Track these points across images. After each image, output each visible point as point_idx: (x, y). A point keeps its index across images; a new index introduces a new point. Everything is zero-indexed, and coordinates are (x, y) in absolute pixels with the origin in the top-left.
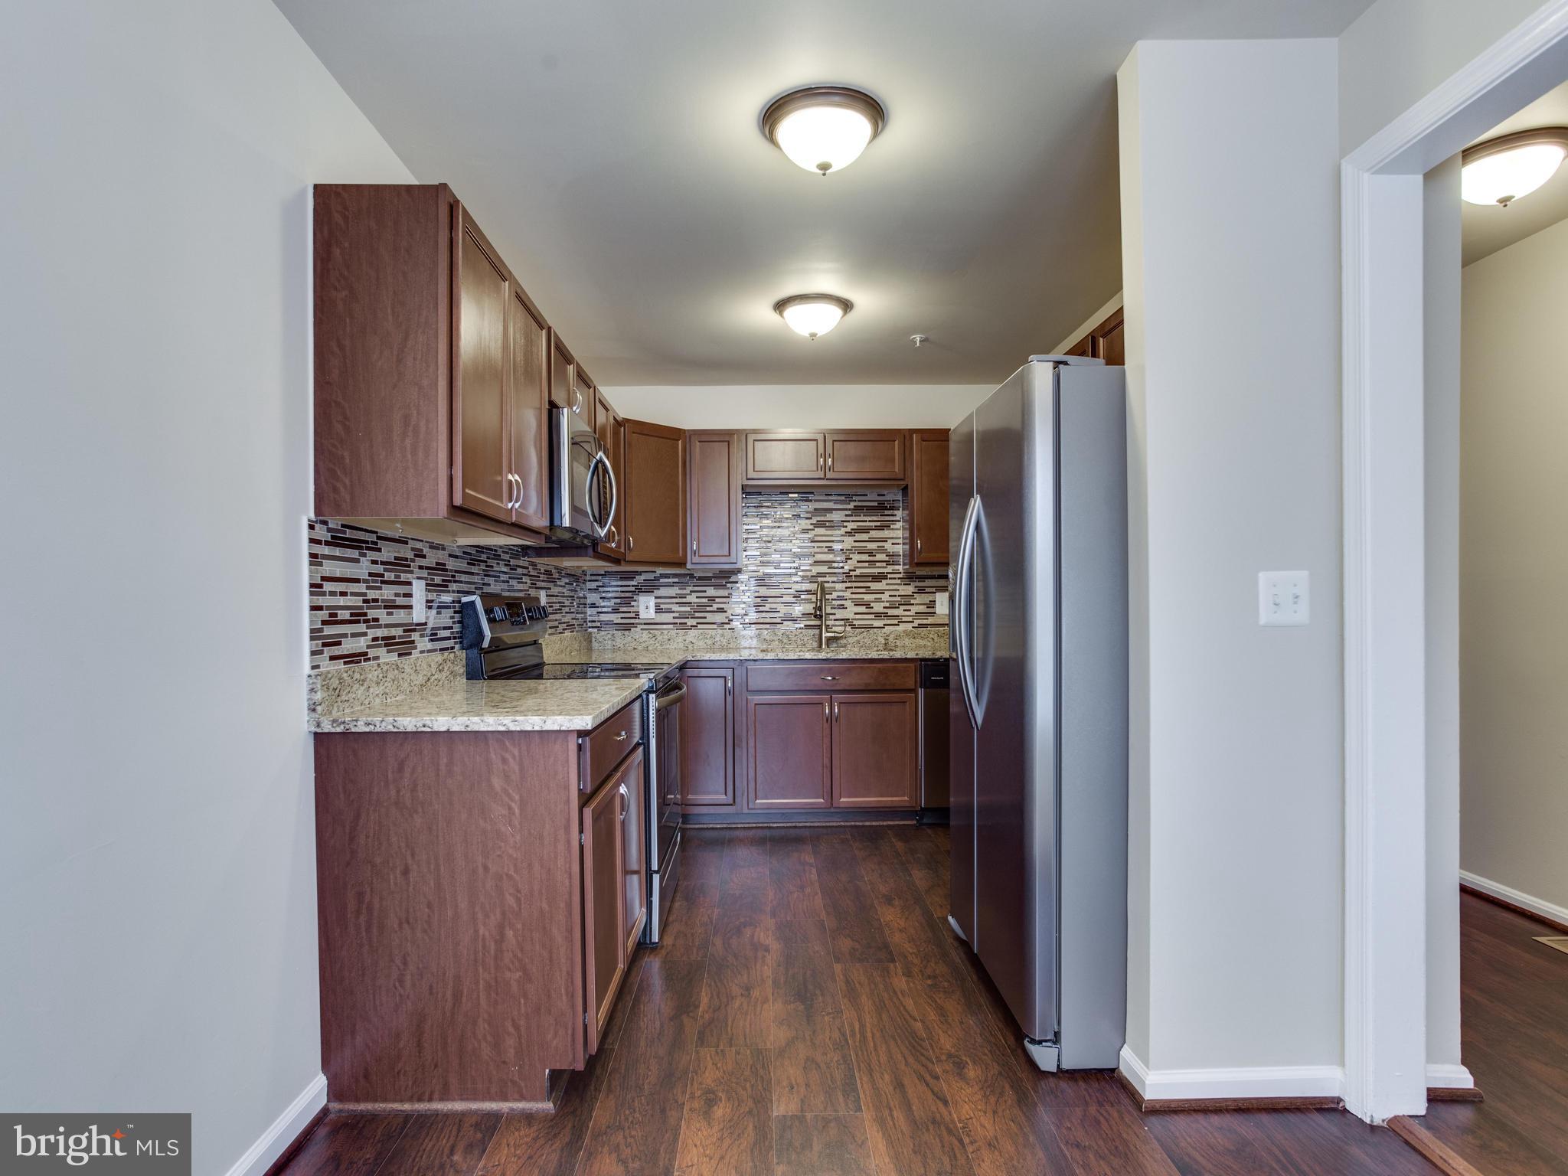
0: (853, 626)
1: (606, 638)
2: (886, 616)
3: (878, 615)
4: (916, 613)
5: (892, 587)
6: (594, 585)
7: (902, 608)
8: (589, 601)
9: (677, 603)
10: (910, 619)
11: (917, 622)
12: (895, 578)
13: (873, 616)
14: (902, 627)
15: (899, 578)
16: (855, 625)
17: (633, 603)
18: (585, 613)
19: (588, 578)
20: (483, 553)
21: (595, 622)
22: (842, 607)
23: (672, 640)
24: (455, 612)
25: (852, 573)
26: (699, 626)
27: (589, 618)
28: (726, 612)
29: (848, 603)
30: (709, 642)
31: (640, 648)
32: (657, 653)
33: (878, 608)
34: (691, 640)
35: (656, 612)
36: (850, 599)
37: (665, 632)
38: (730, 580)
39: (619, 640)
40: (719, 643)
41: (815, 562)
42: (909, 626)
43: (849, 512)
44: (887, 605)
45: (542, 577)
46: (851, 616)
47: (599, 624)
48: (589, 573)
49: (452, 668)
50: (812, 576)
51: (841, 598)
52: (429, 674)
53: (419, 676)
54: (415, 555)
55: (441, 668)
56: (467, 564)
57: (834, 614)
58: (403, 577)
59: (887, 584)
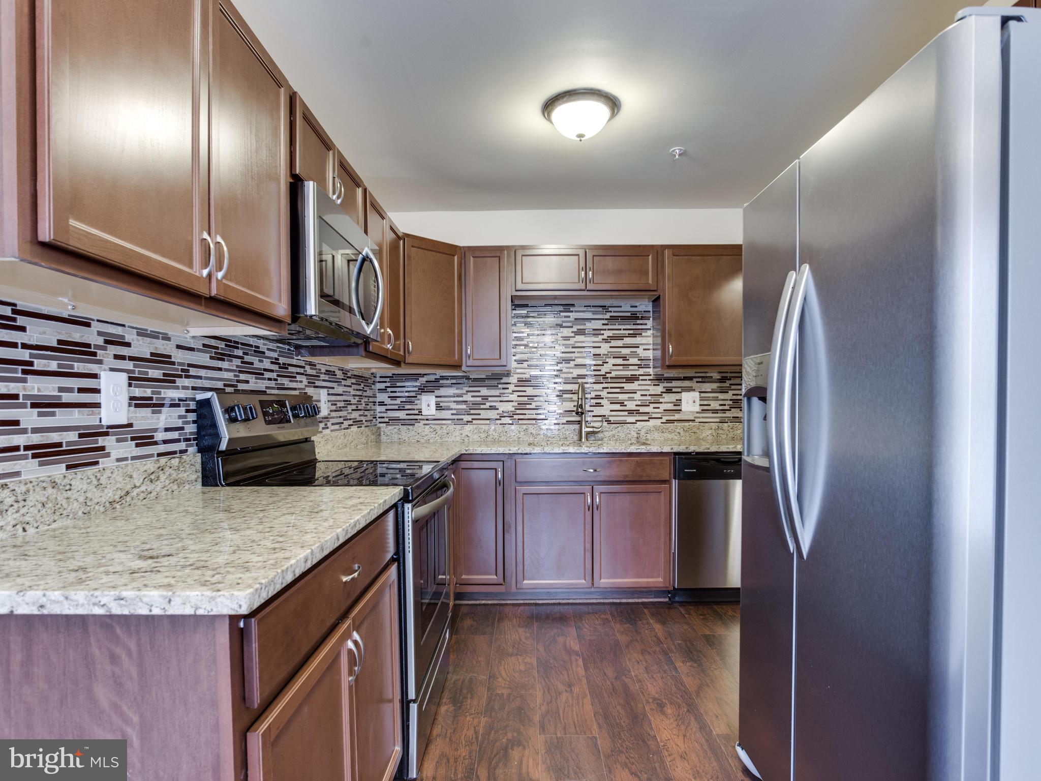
0: (609, 422)
1: (393, 432)
2: (638, 412)
3: (631, 412)
4: (664, 410)
5: (643, 388)
6: (382, 386)
7: (652, 406)
8: (378, 400)
9: (454, 402)
10: (659, 416)
11: (664, 419)
12: (646, 380)
13: (626, 413)
14: (652, 422)
15: (649, 380)
16: (610, 421)
17: (416, 402)
18: (375, 410)
19: (378, 379)
20: (237, 348)
21: (383, 418)
22: (599, 405)
23: (450, 434)
24: (187, 411)
25: (608, 375)
26: (474, 422)
27: (379, 415)
28: (498, 409)
29: (603, 402)
30: (483, 435)
31: (422, 441)
32: (437, 445)
33: (631, 406)
34: (466, 433)
35: (436, 410)
36: (606, 398)
37: (445, 427)
38: (501, 381)
39: (403, 434)
40: (491, 437)
41: (576, 365)
42: (658, 422)
43: (606, 322)
44: (639, 403)
45: (323, 377)
46: (607, 413)
47: (387, 420)
48: (378, 375)
49: (174, 475)
50: (573, 378)
51: (598, 397)
52: (128, 487)
53: (106, 491)
54: (107, 342)
55: (153, 477)
56: (211, 358)
57: (593, 411)
58: (78, 367)
59: (639, 385)
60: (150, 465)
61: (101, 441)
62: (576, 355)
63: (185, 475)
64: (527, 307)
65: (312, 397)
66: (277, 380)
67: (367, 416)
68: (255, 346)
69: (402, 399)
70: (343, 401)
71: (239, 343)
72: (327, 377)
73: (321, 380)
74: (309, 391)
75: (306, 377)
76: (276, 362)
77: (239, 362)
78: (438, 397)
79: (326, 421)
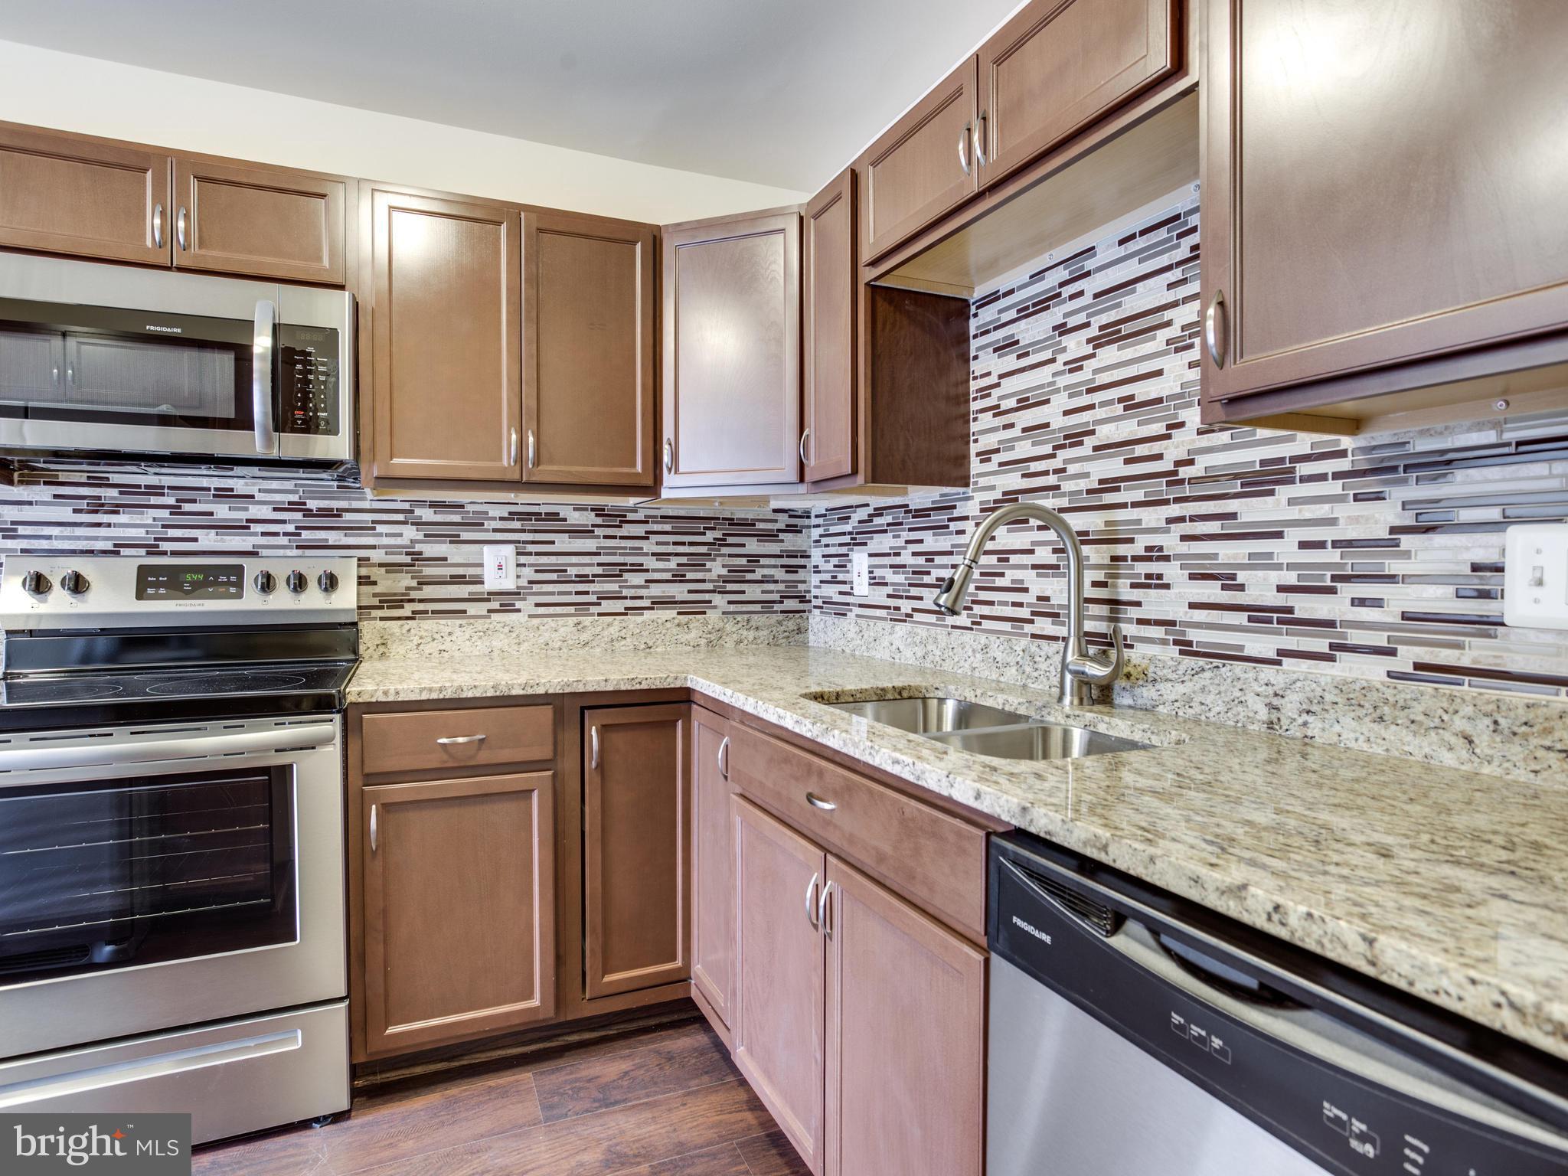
0: (1186, 648)
1: (820, 628)
2: (1286, 617)
3: (1259, 615)
4: (1405, 616)
6: (817, 534)
7: (1349, 591)
8: (815, 562)
9: (890, 567)
10: (1380, 639)
11: (1406, 658)
12: (1323, 477)
13: (1241, 618)
14: (1348, 667)
15: (1337, 476)
16: (1190, 643)
17: (848, 566)
18: (810, 582)
21: (816, 597)
22: (1154, 581)
23: (879, 641)
25: (1185, 472)
26: (914, 616)
27: (813, 592)
29: (1171, 571)
30: (920, 651)
31: (846, 650)
32: (861, 663)
33: (1261, 588)
34: (901, 643)
35: (870, 584)
37: (875, 623)
38: (956, 513)
39: (829, 633)
40: (931, 656)
42: (1374, 670)
43: (1176, 275)
44: (1291, 578)
46: (1179, 612)
47: (821, 603)
48: (813, 513)
50: (1089, 492)
51: (1156, 553)
56: (76, 511)
57: (1138, 604)
59: (1292, 502)
62: (1099, 413)
64: (998, 298)
65: (445, 559)
66: (299, 535)
67: (743, 592)
68: (216, 489)
69: (835, 561)
70: (599, 565)
71: (163, 487)
72: (517, 525)
73: (487, 530)
74: (430, 550)
75: (414, 527)
76: (293, 507)
77: (165, 514)
78: (871, 555)
79: (506, 599)
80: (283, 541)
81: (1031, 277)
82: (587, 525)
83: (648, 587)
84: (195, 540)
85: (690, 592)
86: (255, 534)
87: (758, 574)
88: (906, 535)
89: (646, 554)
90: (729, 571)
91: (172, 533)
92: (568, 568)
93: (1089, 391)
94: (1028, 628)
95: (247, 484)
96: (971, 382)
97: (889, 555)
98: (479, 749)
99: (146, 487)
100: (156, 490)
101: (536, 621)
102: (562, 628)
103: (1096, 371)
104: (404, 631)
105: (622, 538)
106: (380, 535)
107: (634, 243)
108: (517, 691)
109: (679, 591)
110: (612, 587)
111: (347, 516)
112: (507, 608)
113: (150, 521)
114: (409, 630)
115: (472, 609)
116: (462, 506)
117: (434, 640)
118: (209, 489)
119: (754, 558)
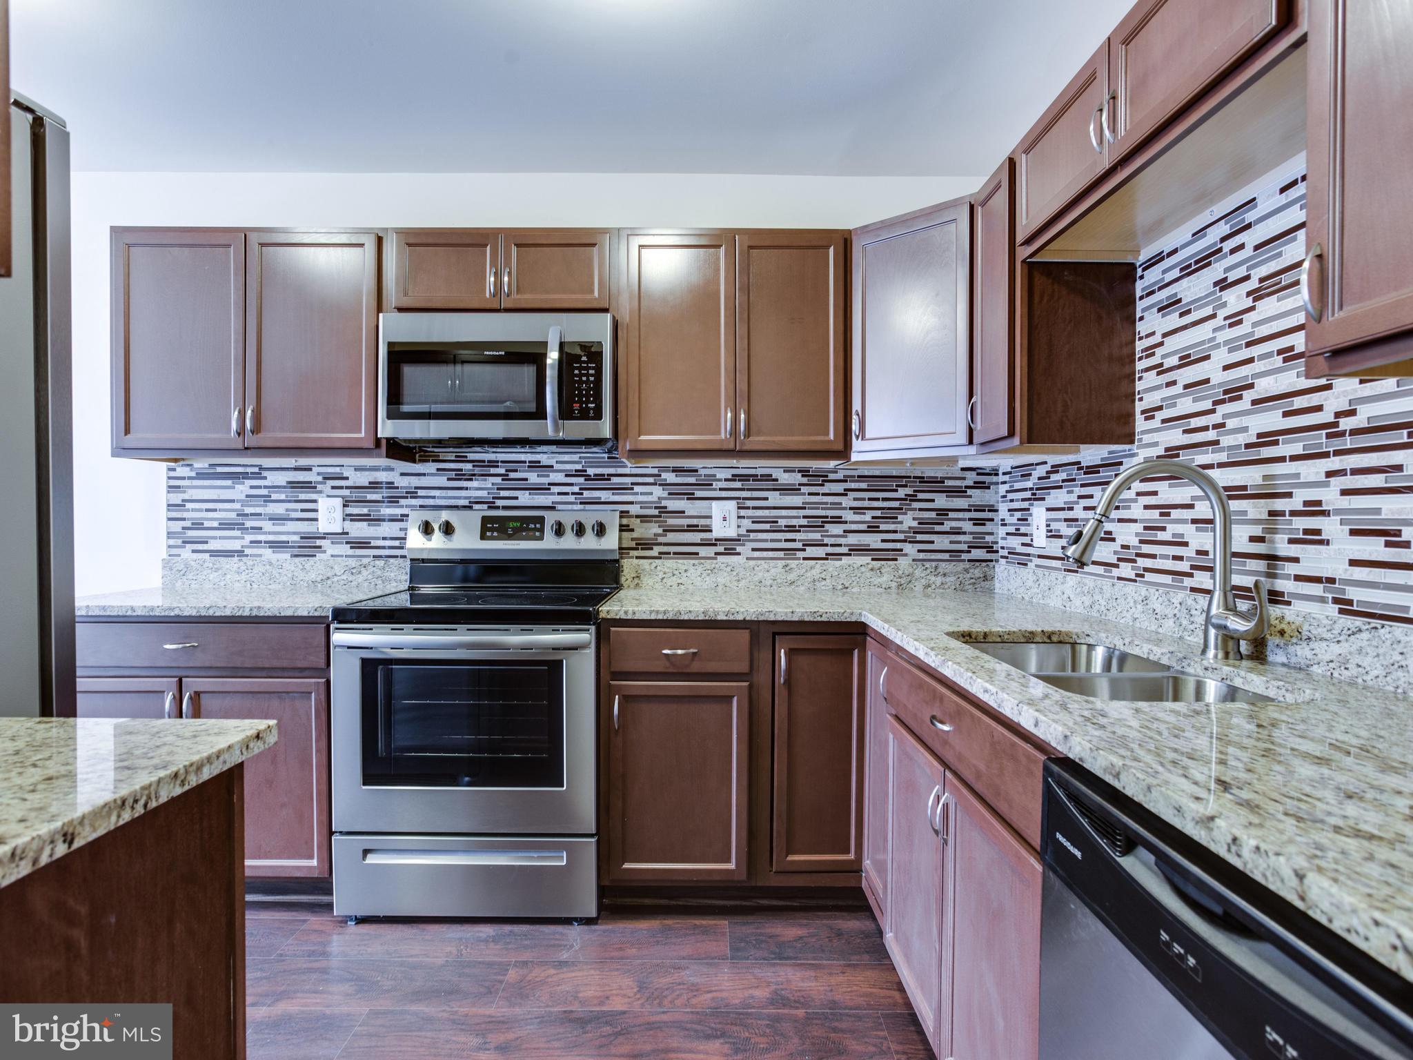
0: (1345, 606)
1: (1004, 576)
8: (999, 515)
9: (1065, 520)
13: (1406, 578)
16: (1349, 602)
17: (1029, 520)
18: (997, 534)
19: (998, 478)
21: (1004, 548)
23: (1052, 590)
25: (1345, 424)
28: (1116, 540)
29: (1330, 527)
35: (1047, 537)
39: (1012, 581)
46: (1339, 569)
49: (379, 573)
52: (330, 574)
53: (309, 574)
54: (325, 478)
55: (354, 571)
56: (449, 479)
58: (302, 496)
60: (352, 562)
61: (319, 542)
63: (392, 574)
64: (1162, 259)
65: (684, 512)
66: (582, 494)
67: (932, 542)
68: (530, 462)
69: (1018, 515)
70: (804, 517)
71: (498, 462)
72: (738, 485)
73: (715, 490)
74: (673, 505)
75: (661, 488)
76: (579, 474)
77: (498, 480)
78: (1048, 509)
79: (730, 545)
80: (571, 498)
81: (1193, 235)
82: (795, 485)
83: (846, 537)
84: (516, 498)
85: (883, 541)
86: (553, 494)
87: (947, 526)
88: (1079, 491)
89: (845, 509)
90: (919, 523)
91: (503, 494)
92: (779, 520)
93: (1249, 345)
94: (1188, 582)
95: (548, 458)
96: (1137, 342)
97: (1063, 509)
98: (693, 660)
99: (489, 461)
100: (493, 464)
101: (752, 563)
102: (774, 569)
103: (1255, 325)
104: (653, 568)
105: (824, 494)
106: (637, 494)
107: (828, 247)
108: (721, 617)
109: (874, 540)
110: (817, 536)
111: (615, 480)
112: (730, 552)
113: (490, 486)
114: (656, 567)
115: (703, 551)
116: (696, 471)
117: (674, 575)
118: (525, 462)
119: (943, 512)
